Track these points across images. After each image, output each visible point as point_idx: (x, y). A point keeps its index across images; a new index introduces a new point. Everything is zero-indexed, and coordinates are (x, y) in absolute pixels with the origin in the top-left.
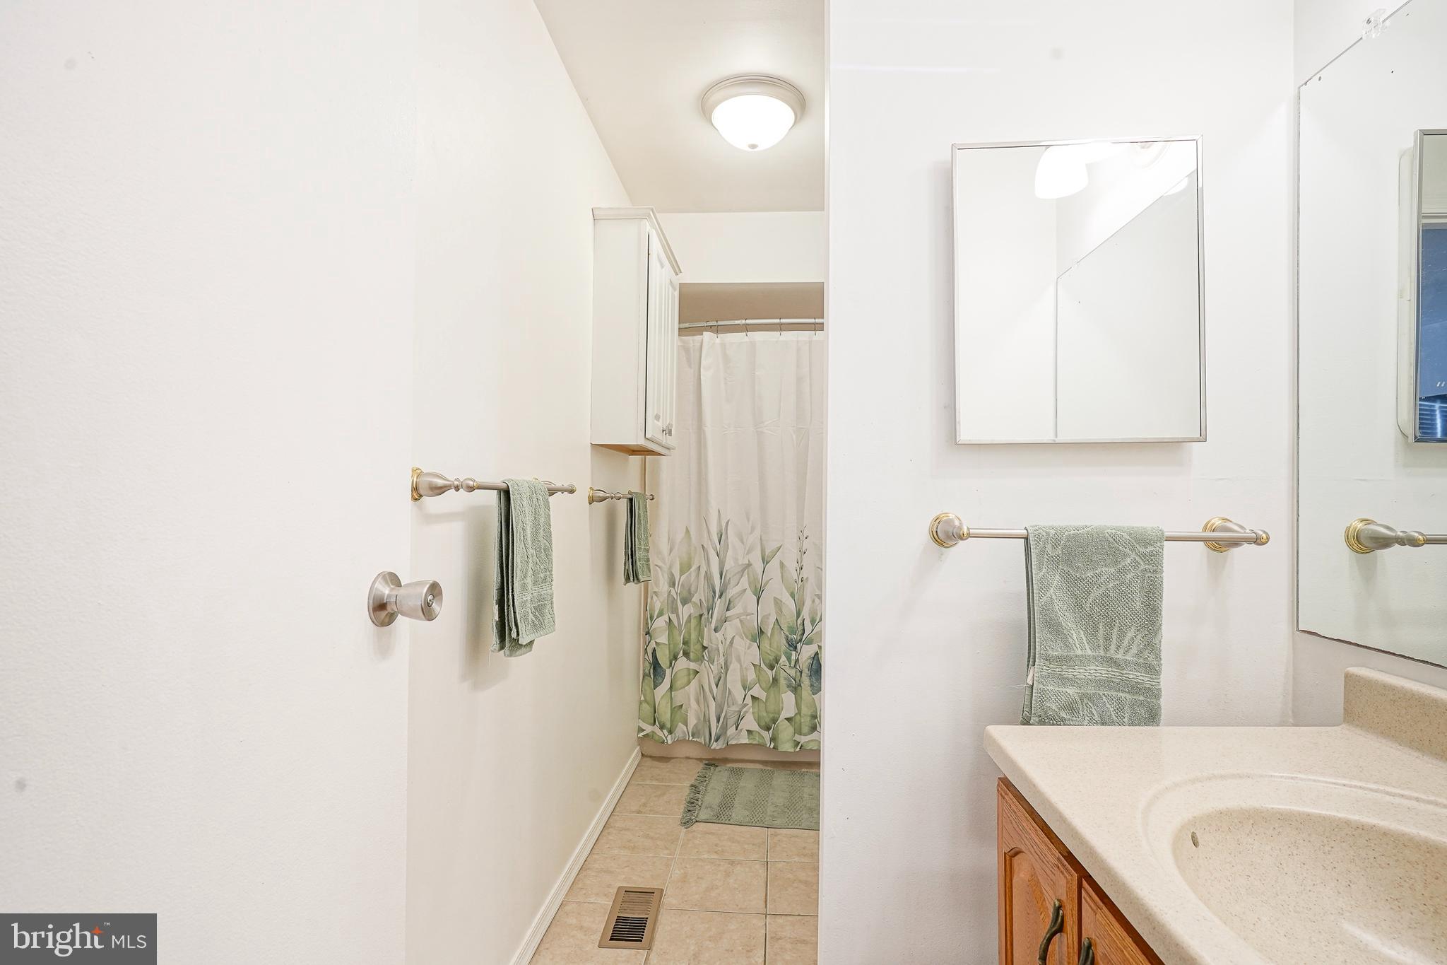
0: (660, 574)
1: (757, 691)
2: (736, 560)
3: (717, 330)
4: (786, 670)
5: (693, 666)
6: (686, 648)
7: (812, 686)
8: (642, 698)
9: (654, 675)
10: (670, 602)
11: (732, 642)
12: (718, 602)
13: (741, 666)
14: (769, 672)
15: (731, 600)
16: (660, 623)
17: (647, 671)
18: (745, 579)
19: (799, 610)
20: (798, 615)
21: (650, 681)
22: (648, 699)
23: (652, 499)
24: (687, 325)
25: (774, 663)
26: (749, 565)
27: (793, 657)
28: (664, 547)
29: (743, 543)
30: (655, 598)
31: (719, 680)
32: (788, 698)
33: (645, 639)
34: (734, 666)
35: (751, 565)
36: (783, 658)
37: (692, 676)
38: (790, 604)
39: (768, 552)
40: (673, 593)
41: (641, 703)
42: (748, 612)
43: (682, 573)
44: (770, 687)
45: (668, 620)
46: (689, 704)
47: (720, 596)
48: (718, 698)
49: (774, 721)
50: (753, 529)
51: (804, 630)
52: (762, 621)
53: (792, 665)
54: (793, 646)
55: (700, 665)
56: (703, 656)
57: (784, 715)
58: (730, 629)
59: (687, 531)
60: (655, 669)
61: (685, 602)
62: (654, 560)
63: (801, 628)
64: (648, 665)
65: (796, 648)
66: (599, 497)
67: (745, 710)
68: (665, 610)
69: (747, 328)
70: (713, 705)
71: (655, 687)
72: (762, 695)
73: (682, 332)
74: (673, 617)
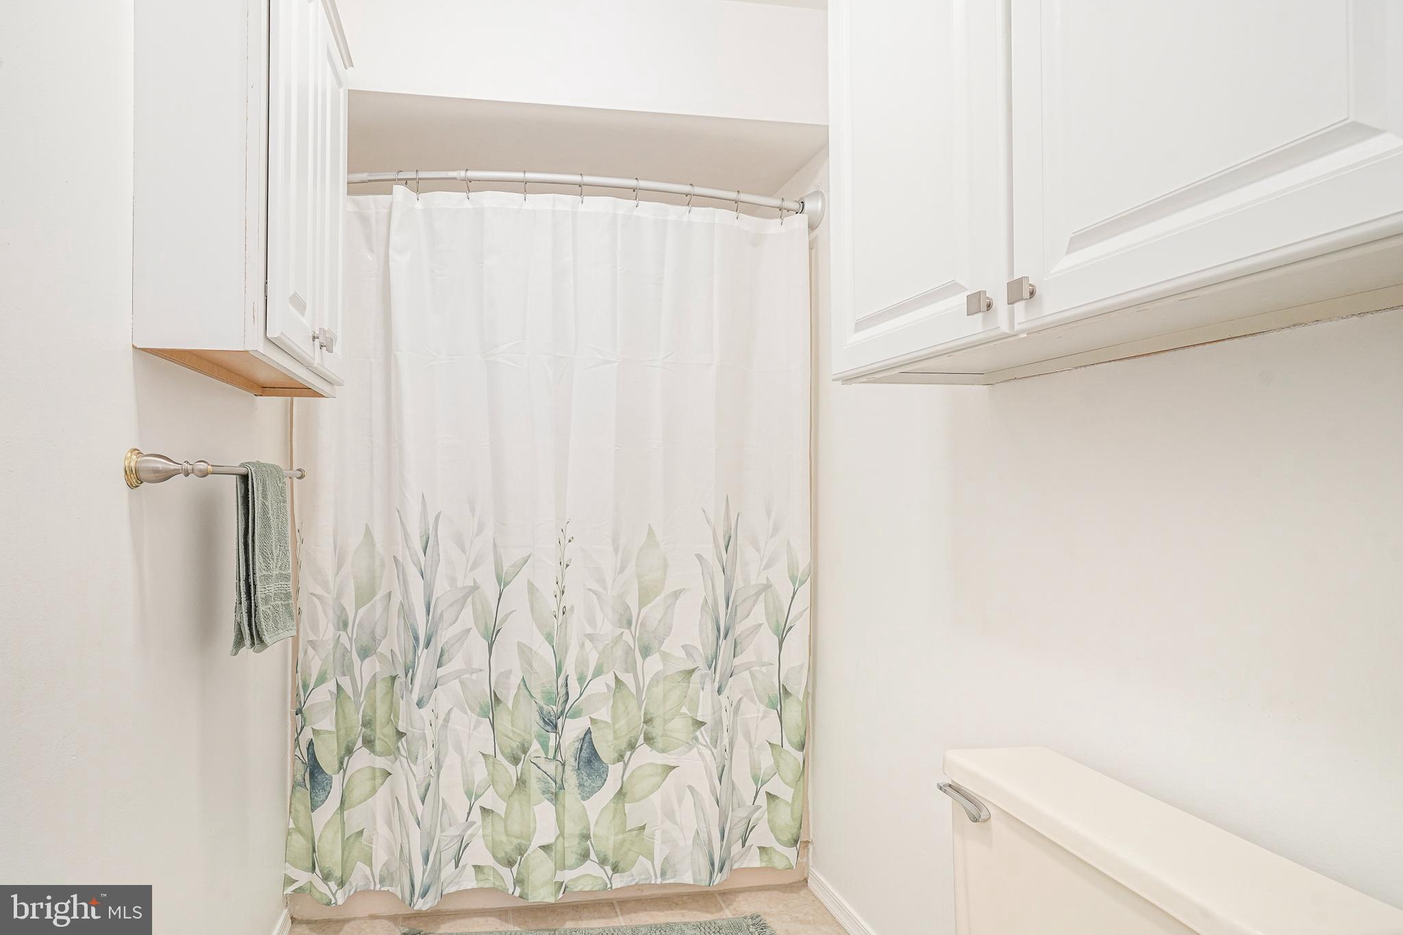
0: (319, 608)
1: (489, 799)
2: (453, 580)
3: (417, 185)
4: (539, 764)
5: (381, 763)
6: (368, 732)
7: (581, 785)
8: (292, 825)
9: (313, 788)
10: (338, 655)
11: (446, 720)
12: (423, 654)
13: (463, 759)
14: (511, 768)
15: (446, 648)
16: (321, 696)
17: (299, 777)
18: (467, 613)
19: (560, 661)
20: (559, 669)
21: (304, 795)
22: (301, 825)
23: (300, 478)
24: (364, 176)
25: (520, 753)
26: (475, 588)
27: (552, 743)
28: (326, 559)
29: (463, 550)
30: (310, 651)
31: (427, 790)
32: (544, 812)
33: (294, 720)
34: (452, 760)
35: (479, 588)
36: (535, 746)
37: (378, 781)
38: (545, 652)
39: (506, 565)
40: (344, 640)
41: (289, 833)
42: (474, 667)
43: (359, 604)
44: (513, 793)
45: (334, 690)
46: (375, 829)
47: (427, 645)
48: (426, 823)
49: (521, 851)
50: (481, 528)
51: (567, 693)
52: (496, 683)
53: (551, 755)
54: (551, 724)
55: (393, 763)
56: (398, 748)
57: (539, 839)
58: (443, 699)
59: (368, 533)
60: (312, 775)
61: (365, 653)
62: (308, 584)
63: (562, 691)
64: (300, 767)
65: (556, 727)
66: (156, 471)
67: (469, 832)
68: (331, 671)
69: (469, 186)
70: (416, 834)
71: (314, 807)
72: (500, 807)
73: (355, 188)
74: (346, 682)
